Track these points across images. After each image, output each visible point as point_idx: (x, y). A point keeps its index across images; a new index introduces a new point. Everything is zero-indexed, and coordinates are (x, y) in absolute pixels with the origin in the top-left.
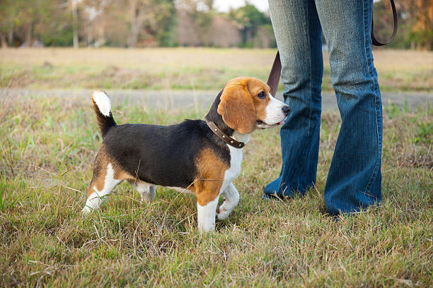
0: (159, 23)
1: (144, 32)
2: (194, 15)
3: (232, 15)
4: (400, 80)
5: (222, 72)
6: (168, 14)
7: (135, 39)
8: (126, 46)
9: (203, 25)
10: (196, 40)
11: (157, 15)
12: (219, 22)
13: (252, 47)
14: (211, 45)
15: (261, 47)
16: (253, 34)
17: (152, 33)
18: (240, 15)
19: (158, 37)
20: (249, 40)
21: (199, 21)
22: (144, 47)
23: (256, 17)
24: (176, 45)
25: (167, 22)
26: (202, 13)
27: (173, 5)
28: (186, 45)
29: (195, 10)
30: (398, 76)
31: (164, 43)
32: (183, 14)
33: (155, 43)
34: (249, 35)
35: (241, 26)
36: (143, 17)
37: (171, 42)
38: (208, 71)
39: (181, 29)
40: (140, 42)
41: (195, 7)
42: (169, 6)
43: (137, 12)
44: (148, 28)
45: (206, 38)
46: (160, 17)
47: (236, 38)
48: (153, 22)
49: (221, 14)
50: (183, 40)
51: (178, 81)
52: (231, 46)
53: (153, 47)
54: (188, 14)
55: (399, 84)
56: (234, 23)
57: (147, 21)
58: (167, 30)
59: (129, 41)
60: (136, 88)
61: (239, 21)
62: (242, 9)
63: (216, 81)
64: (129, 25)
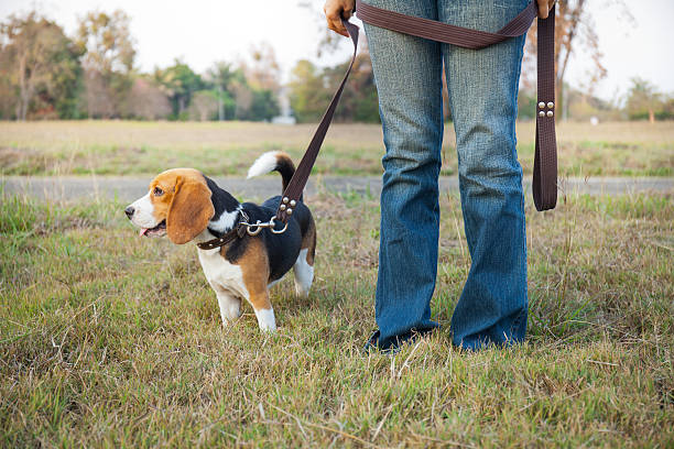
0: (59, 87)
1: (37, 99)
2: (107, 77)
3: (158, 78)
4: (369, 161)
5: (143, 151)
6: (73, 77)
7: (26, 108)
8: (14, 118)
9: (119, 90)
10: (112, 112)
11: (55, 77)
12: (141, 87)
13: (185, 119)
14: (131, 117)
15: (198, 119)
16: (187, 103)
17: (51, 100)
18: (169, 78)
19: (58, 106)
20: (182, 112)
21: (114, 85)
22: (39, 119)
23: (191, 80)
24: (83, 117)
25: (71, 86)
26: (118, 75)
27: (79, 63)
28: (96, 117)
29: (109, 71)
30: (366, 156)
31: (66, 114)
32: (92, 76)
33: (54, 114)
34: (182, 103)
35: (171, 92)
36: (35, 80)
37: (77, 114)
38: (123, 150)
39: (90, 95)
40: (33, 113)
41: (110, 67)
42: (73, 64)
43: (28, 72)
44: (43, 93)
45: (124, 107)
46: (60, 79)
47: (166, 109)
48: (50, 86)
49: (144, 76)
50: (92, 110)
51: (79, 162)
52: (157, 118)
53: (53, 119)
54: (99, 74)
55: (368, 166)
56: (162, 88)
57: (43, 84)
58: (70, 96)
59: (17, 111)
60: (24, 174)
61: (168, 86)
62: (170, 70)
63: (135, 163)
64: (17, 89)
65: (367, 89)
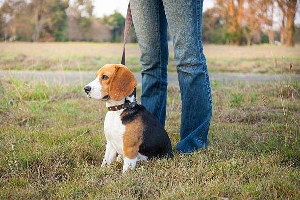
0: (55, 25)
1: (44, 31)
2: (79, 20)
3: (105, 20)
4: (219, 65)
5: (99, 59)
6: (61, 19)
7: (38, 36)
8: (32, 41)
9: (85, 26)
10: (81, 37)
11: (53, 20)
12: (97, 25)
13: (119, 42)
14: (91, 41)
16: (120, 33)
17: (50, 32)
18: (111, 20)
19: (54, 34)
20: (117, 38)
21: (83, 24)
22: (44, 41)
23: (122, 21)
24: (67, 40)
25: (61, 24)
26: (84, 18)
27: (65, 12)
28: (73, 40)
29: (80, 17)
30: (218, 62)
31: (58, 39)
32: (72, 19)
33: (52, 39)
34: (117, 34)
35: (112, 28)
36: (43, 21)
37: (63, 38)
38: (89, 58)
39: (70, 29)
40: (42, 38)
41: (80, 14)
42: (62, 13)
43: (39, 17)
44: (47, 28)
45: (87, 35)
46: (55, 21)
47: (108, 36)
48: (51, 24)
49: (98, 19)
50: (71, 36)
51: (68, 65)
52: (105, 41)
53: (51, 41)
54: (75, 18)
55: (219, 68)
56: (107, 25)
57: (46, 23)
58: (60, 30)
59: (34, 37)
60: (39, 70)
61: (110, 24)
62: (112, 16)
63: (95, 65)
64: (34, 26)
65: (216, 26)
